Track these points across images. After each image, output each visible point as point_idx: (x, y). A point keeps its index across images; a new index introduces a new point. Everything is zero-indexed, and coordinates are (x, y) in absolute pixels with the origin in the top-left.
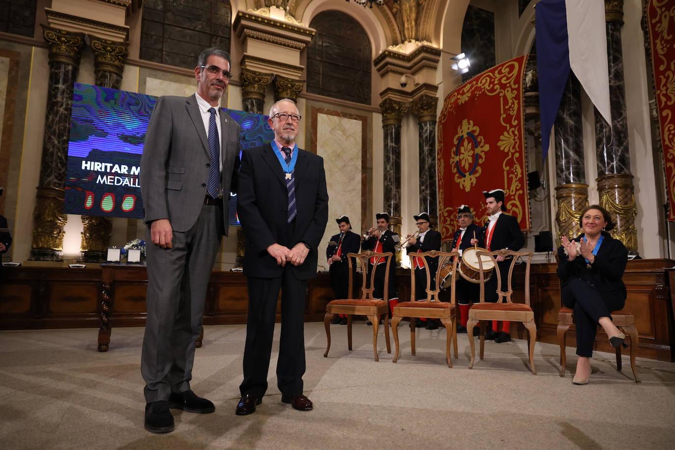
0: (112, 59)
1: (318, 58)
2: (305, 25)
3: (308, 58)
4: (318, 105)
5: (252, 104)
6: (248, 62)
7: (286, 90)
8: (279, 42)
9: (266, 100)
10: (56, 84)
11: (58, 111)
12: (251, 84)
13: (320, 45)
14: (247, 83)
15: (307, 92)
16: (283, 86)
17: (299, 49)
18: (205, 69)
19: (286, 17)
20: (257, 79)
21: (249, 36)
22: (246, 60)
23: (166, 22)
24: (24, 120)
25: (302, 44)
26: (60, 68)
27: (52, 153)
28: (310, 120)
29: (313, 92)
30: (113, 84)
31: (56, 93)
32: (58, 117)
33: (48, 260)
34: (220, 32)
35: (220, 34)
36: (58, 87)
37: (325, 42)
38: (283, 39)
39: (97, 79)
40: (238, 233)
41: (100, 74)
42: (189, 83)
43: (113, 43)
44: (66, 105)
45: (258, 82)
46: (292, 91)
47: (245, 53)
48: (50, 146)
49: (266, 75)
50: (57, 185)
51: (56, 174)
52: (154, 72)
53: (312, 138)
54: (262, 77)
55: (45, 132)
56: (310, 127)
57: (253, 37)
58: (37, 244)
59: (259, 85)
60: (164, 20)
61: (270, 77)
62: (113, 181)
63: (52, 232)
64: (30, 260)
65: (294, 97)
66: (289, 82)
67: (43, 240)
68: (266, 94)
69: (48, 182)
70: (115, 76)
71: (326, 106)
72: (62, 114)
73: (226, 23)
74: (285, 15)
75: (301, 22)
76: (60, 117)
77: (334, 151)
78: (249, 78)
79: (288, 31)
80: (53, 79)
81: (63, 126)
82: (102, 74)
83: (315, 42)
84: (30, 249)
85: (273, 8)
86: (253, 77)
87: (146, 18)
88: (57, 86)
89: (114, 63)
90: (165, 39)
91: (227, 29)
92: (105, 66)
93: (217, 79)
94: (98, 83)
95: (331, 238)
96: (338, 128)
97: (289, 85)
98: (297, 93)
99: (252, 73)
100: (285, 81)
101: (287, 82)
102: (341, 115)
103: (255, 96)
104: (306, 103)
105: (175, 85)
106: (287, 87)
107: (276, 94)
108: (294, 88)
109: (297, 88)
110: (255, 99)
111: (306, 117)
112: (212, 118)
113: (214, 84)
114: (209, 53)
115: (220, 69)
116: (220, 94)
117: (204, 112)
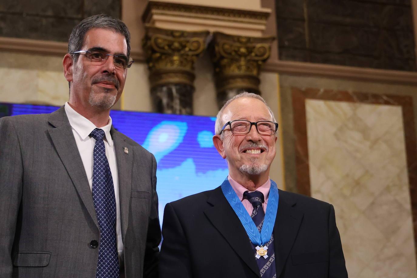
4: (304, 83)
5: (170, 96)
6: (158, 14)
7: (237, 61)
9: (197, 84)
12: (166, 56)
14: (158, 55)
15: (280, 57)
18: (81, 57)
20: (176, 45)
22: (154, 11)
28: (291, 116)
29: (294, 58)
42: (44, 67)
45: (178, 50)
49: (195, 34)
53: (297, 151)
54: (188, 39)
59: (182, 56)
61: (203, 39)
66: (241, 42)
68: (196, 72)
71: (322, 84)
77: (347, 176)
78: (162, 46)
86: (169, 41)
93: (105, 72)
96: (351, 126)
97: (243, 50)
98: (260, 63)
99: (167, 35)
100: (234, 41)
101: (238, 44)
102: (355, 98)
103: (176, 79)
104: (281, 81)
105: (17, 75)
106: (239, 53)
107: (217, 70)
108: (253, 54)
109: (258, 53)
110: (176, 84)
111: (282, 109)
112: (98, 149)
113: (99, 80)
114: (87, 26)
115: (109, 52)
116: (111, 98)
117: (83, 138)
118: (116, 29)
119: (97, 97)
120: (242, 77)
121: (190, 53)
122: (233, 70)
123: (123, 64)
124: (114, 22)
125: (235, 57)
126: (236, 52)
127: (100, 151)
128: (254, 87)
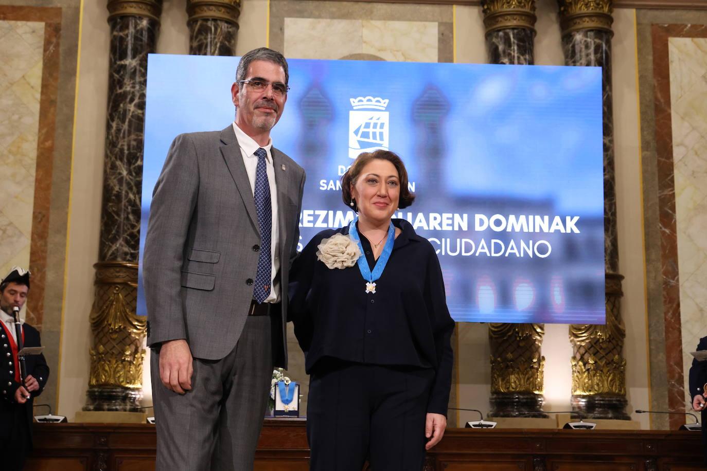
4: (666, 18)
5: (507, 42)
10: (121, 59)
11: (125, 111)
18: (245, 85)
24: (71, 134)
26: (127, 27)
27: (118, 196)
28: (651, 58)
30: (221, 43)
31: (121, 77)
32: (127, 123)
33: (117, 410)
36: (126, 65)
39: (192, 38)
40: (491, 338)
41: (197, 26)
42: (370, 16)
44: (139, 98)
48: (115, 181)
50: (128, 257)
51: (125, 235)
52: (299, 5)
53: (656, 99)
55: (106, 156)
56: (650, 74)
58: (98, 377)
63: (122, 353)
64: (86, 409)
65: (606, 10)
67: (107, 368)
69: (113, 253)
70: (224, 26)
71: (690, 18)
72: (132, 116)
76: (130, 121)
80: (117, 50)
81: (135, 140)
82: (201, 25)
84: (87, 388)
88: (123, 62)
92: (205, 8)
93: (265, 98)
94: (195, 44)
95: (698, 342)
103: (513, 23)
104: (638, 18)
105: (341, 25)
107: (562, 8)
110: (513, 28)
111: (640, 51)
112: (260, 166)
113: (260, 106)
114: (250, 58)
115: (268, 81)
116: (270, 121)
117: (249, 156)
118: (274, 60)
119: (258, 120)
120: (590, 16)
122: (580, 9)
123: (281, 91)
124: (273, 55)
127: (262, 168)
128: (606, 27)
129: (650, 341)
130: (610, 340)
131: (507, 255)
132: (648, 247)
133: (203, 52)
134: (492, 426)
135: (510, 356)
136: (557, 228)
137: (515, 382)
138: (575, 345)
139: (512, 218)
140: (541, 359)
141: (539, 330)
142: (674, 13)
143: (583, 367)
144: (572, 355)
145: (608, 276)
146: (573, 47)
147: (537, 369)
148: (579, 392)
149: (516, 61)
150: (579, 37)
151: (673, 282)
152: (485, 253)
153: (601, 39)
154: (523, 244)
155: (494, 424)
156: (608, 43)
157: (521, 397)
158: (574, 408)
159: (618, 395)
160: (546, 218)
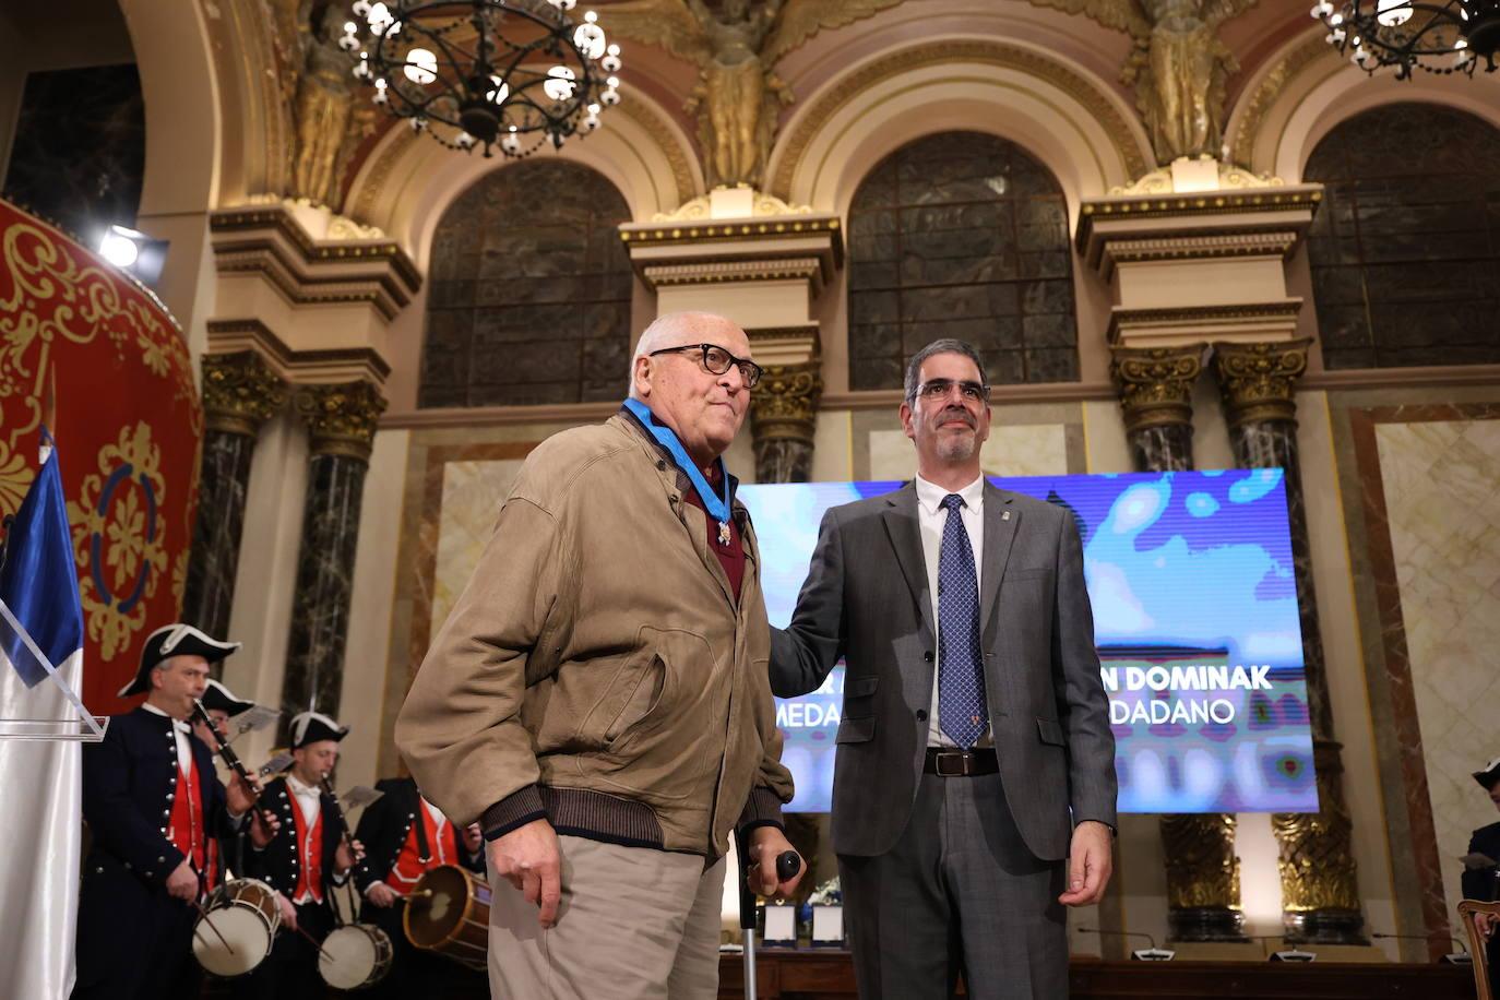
0: (785, 409)
1: (1349, 260)
2: (1289, 178)
3: (1315, 268)
4: (1368, 400)
5: (1156, 443)
6: (1127, 328)
7: (1255, 380)
8: (1211, 251)
9: (1195, 421)
12: (1144, 386)
13: (1348, 221)
14: (1132, 386)
15: (1327, 366)
16: (1243, 371)
17: (1279, 251)
19: (1223, 176)
20: (1158, 369)
21: (1122, 259)
22: (1121, 325)
23: (906, 283)
25: (1286, 237)
28: (1352, 452)
29: (1350, 364)
30: (793, 467)
34: (1044, 270)
35: (1045, 273)
37: (1361, 207)
38: (1221, 240)
40: (1163, 832)
41: (764, 450)
43: (787, 369)
45: (1162, 376)
46: (1273, 378)
47: (1115, 308)
49: (1186, 350)
52: (885, 416)
53: (1365, 504)
54: (1176, 358)
56: (1354, 473)
57: (1133, 258)
59: (1169, 383)
60: (899, 283)
61: (1198, 355)
62: (800, 715)
65: (1285, 394)
66: (1257, 353)
68: (1193, 404)
70: (796, 448)
71: (1401, 398)
73: (1056, 240)
74: (1220, 172)
75: (1274, 174)
77: (1456, 535)
78: (1136, 373)
79: (1234, 213)
82: (769, 449)
83: (1331, 217)
85: (1181, 165)
86: (1147, 365)
87: (856, 288)
89: (791, 417)
90: (905, 326)
91: (1062, 256)
92: (773, 427)
93: (950, 407)
94: (762, 471)
96: (1456, 457)
97: (1262, 363)
98: (1291, 378)
99: (1144, 356)
100: (1248, 352)
101: (1255, 356)
102: (1460, 412)
103: (1162, 418)
104: (1330, 402)
106: (1257, 368)
107: (1226, 397)
108: (1280, 367)
109: (1288, 366)
110: (1162, 426)
111: (1337, 444)
113: (944, 420)
115: (952, 381)
116: (966, 441)
117: (932, 512)
119: (945, 443)
120: (1265, 404)
121: (1181, 378)
122: (1250, 395)
125: (1250, 376)
126: (1252, 368)
128: (1286, 416)
129: (1388, 833)
130: (1330, 833)
131: (1173, 721)
132: (1373, 703)
133: (771, 479)
134: (1167, 957)
135: (1190, 856)
136: (1240, 683)
137: (1200, 892)
138: (1282, 841)
139: (1177, 670)
140: (1235, 861)
141: (1228, 821)
142: (1379, 393)
143: (1295, 871)
144: (1278, 854)
145: (1316, 745)
146: (1245, 443)
147: (1231, 875)
148: (1292, 907)
149: (1169, 466)
150: (1251, 431)
151: (1414, 751)
152: (1144, 720)
153: (1281, 431)
154: (1194, 706)
155: (1171, 954)
156: (1292, 437)
157: (1211, 914)
158: (1287, 929)
159: (1349, 910)
160: (1224, 669)
